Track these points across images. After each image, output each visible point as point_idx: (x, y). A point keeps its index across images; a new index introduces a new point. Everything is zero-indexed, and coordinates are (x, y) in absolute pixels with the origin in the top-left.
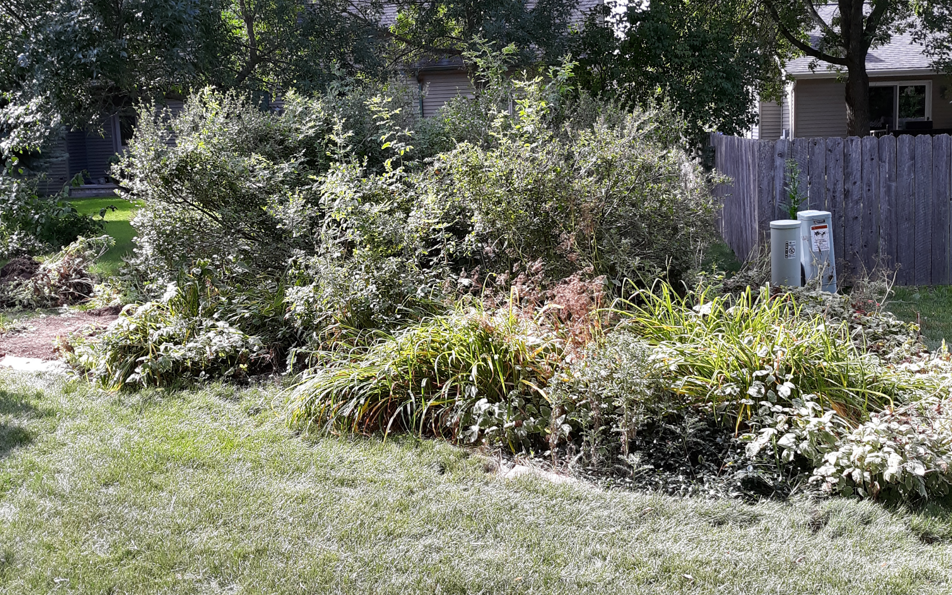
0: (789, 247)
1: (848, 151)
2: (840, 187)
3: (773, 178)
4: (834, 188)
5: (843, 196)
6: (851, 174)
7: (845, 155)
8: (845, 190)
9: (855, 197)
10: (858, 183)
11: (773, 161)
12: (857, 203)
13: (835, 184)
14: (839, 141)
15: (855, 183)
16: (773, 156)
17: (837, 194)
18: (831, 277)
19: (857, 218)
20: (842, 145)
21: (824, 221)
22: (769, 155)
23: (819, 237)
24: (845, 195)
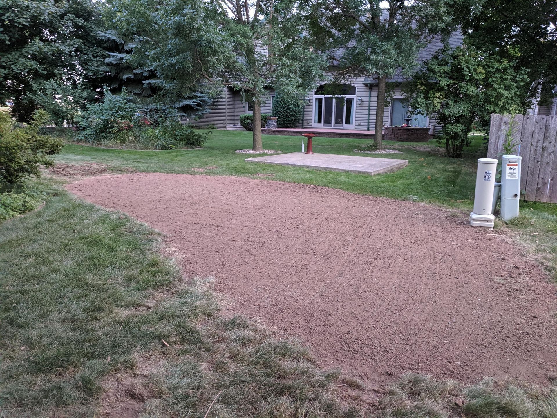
0: (487, 175)
1: (549, 123)
2: (540, 144)
3: (499, 137)
4: (537, 145)
5: (541, 150)
6: (549, 137)
7: (546, 126)
8: (543, 146)
9: (549, 151)
10: (553, 143)
11: (500, 126)
12: (550, 154)
13: (537, 142)
14: (544, 117)
15: (551, 142)
16: (500, 124)
17: (538, 148)
18: (516, 195)
19: (549, 163)
20: (545, 120)
21: (516, 162)
22: (498, 123)
23: (511, 170)
24: (543, 149)
